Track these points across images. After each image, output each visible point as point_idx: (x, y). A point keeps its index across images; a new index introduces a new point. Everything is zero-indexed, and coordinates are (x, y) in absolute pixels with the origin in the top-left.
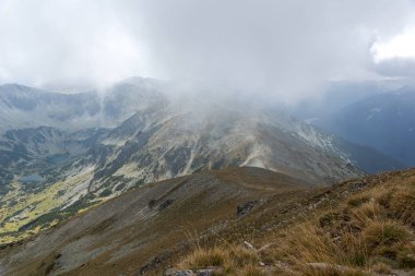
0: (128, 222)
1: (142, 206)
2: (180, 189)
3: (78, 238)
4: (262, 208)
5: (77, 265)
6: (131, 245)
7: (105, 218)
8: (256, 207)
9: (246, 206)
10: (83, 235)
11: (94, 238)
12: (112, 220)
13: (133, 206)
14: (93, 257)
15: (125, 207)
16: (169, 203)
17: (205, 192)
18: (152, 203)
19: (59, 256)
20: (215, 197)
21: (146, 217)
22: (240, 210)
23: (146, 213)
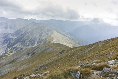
0: (21, 59)
1: (25, 54)
2: (37, 49)
3: (5, 65)
4: (67, 52)
5: (6, 73)
7: (14, 59)
8: (65, 52)
9: (62, 52)
10: (7, 64)
11: (10, 65)
12: (16, 59)
13: (22, 55)
14: (12, 70)
15: (20, 55)
16: (34, 53)
17: (45, 50)
18: (28, 54)
20: (49, 51)
21: (27, 58)
22: (60, 53)
23: (27, 56)
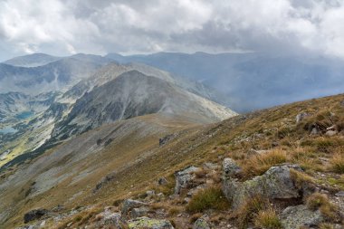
0: (83, 156)
1: (92, 144)
2: (118, 131)
3: (47, 170)
4: (176, 139)
5: (48, 188)
6: (87, 170)
7: (65, 155)
8: (171, 139)
9: (165, 138)
10: (50, 168)
11: (59, 168)
12: (71, 155)
13: (86, 144)
14: (60, 182)
15: (79, 146)
16: (111, 140)
18: (99, 142)
19: (35, 183)
20: (143, 134)
21: (95, 151)
22: (161, 141)
23: (95, 148)
